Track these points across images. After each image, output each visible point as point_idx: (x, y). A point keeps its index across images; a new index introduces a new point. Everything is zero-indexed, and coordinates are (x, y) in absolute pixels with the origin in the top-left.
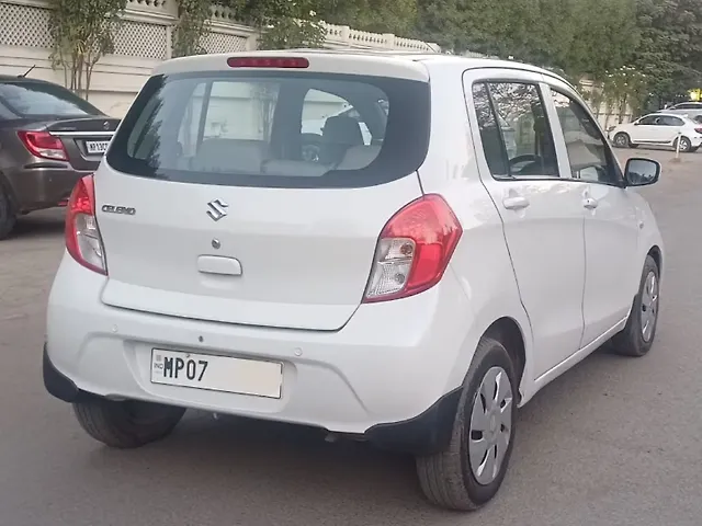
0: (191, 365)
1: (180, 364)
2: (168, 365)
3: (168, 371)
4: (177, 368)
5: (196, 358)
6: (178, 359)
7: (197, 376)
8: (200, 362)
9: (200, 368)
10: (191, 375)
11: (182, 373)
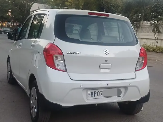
0: (98, 93)
1: (95, 93)
2: (92, 94)
3: (92, 95)
4: (95, 94)
5: (99, 90)
6: (95, 92)
7: (100, 95)
8: (101, 91)
9: (101, 93)
10: (98, 95)
11: (96, 95)
